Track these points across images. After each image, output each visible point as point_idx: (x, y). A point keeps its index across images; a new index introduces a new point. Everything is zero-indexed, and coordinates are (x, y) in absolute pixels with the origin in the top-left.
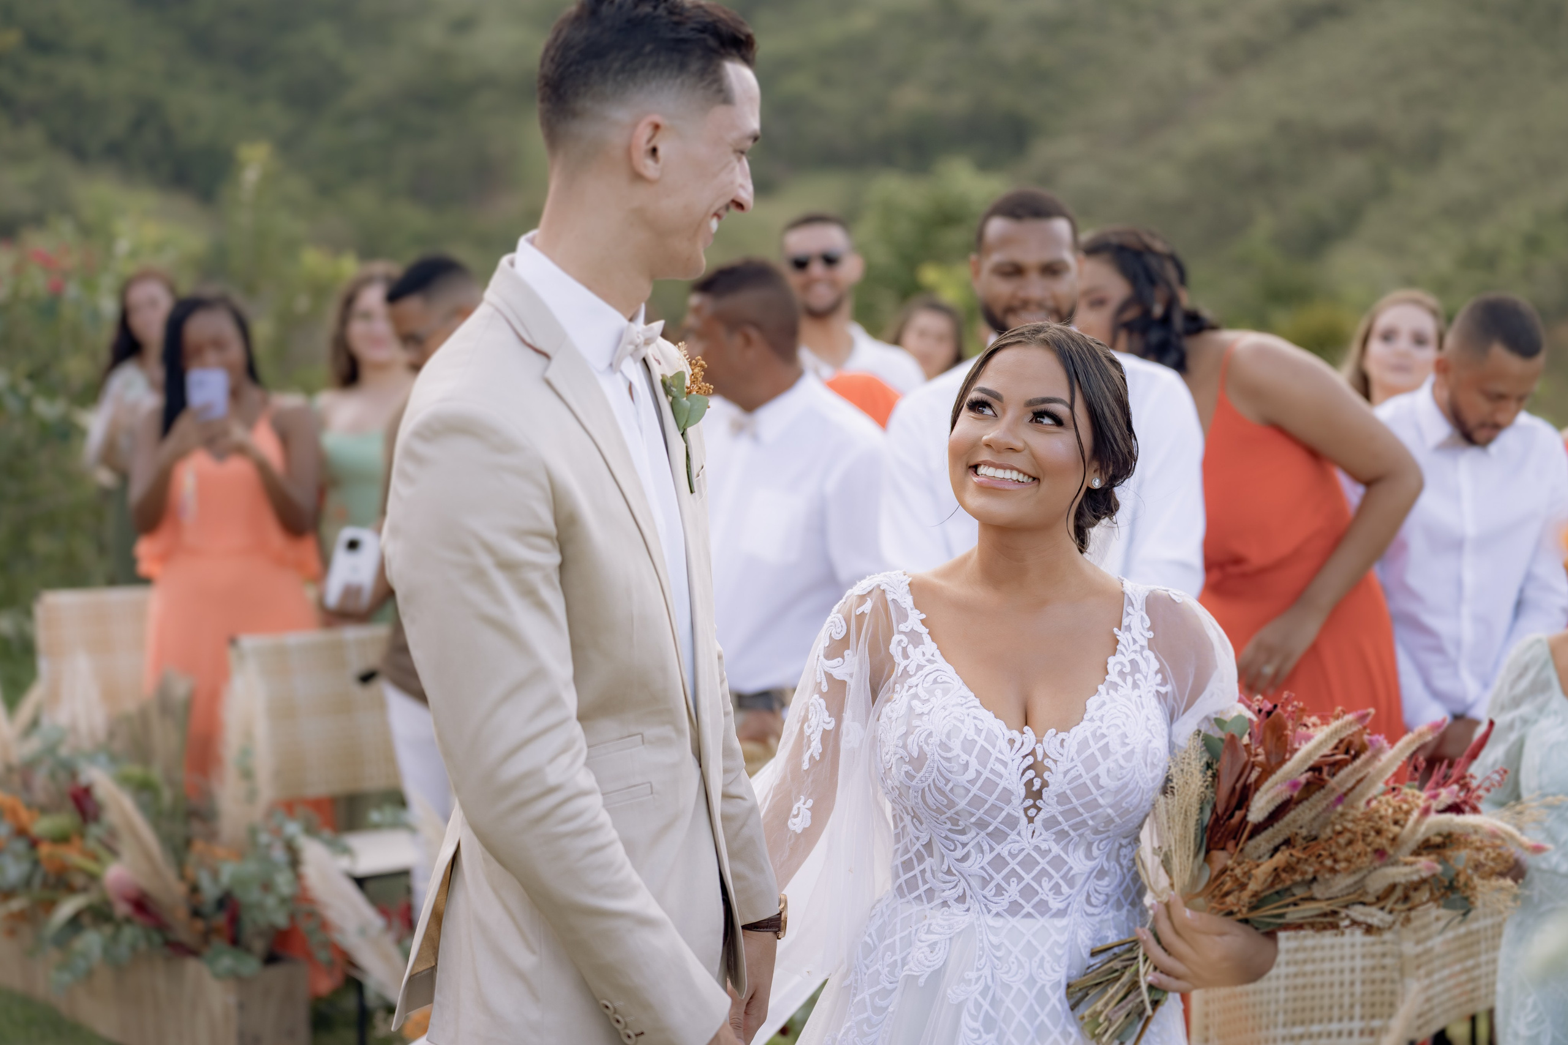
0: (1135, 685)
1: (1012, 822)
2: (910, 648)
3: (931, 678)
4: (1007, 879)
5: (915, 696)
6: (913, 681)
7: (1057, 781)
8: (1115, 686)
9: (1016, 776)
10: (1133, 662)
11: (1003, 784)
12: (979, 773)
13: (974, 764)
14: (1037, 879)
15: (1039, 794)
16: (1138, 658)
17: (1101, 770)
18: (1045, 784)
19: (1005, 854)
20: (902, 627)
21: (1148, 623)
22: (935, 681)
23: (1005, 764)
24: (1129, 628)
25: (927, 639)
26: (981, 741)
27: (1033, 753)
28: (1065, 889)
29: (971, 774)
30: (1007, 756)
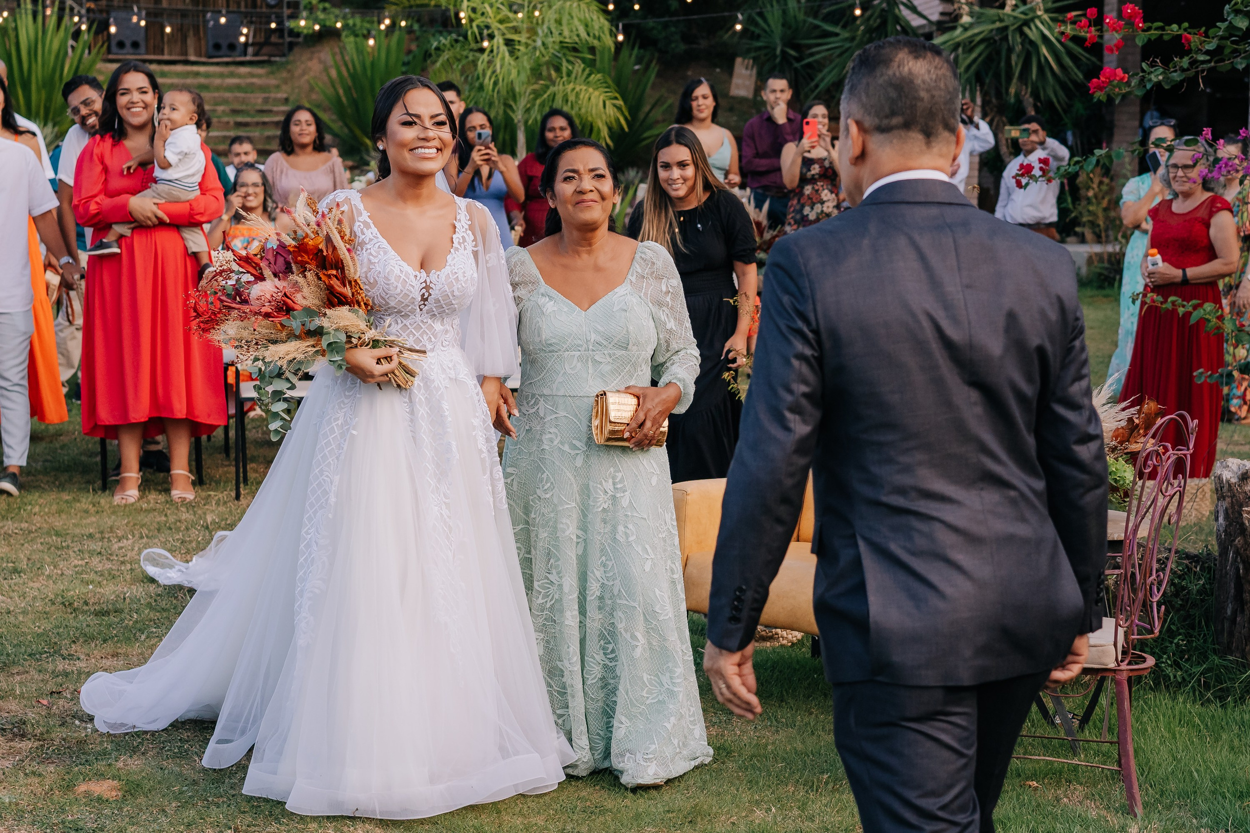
0: (465, 249)
1: (413, 312)
2: (365, 230)
3: (377, 245)
4: (408, 335)
5: (371, 254)
6: (368, 246)
7: (435, 293)
8: (457, 249)
9: (417, 293)
10: (463, 237)
11: (411, 295)
12: (402, 291)
13: (400, 285)
14: (422, 335)
15: (426, 299)
16: (465, 235)
17: (455, 289)
18: (430, 295)
19: (408, 324)
20: (360, 219)
21: (468, 218)
22: (379, 247)
23: (413, 287)
24: (460, 221)
25: (372, 226)
26: (403, 277)
27: (425, 282)
28: (433, 339)
29: (398, 290)
30: (414, 283)
